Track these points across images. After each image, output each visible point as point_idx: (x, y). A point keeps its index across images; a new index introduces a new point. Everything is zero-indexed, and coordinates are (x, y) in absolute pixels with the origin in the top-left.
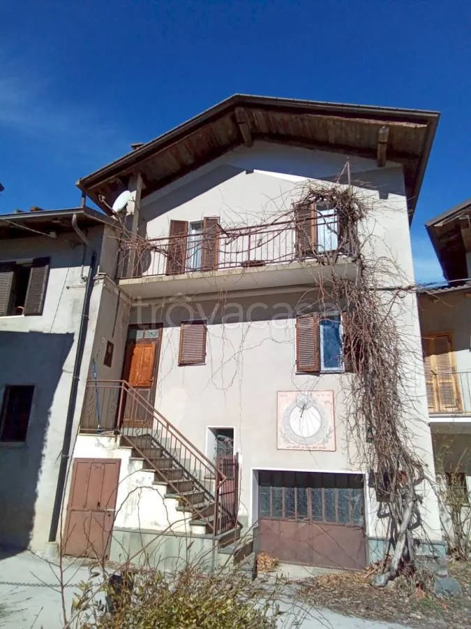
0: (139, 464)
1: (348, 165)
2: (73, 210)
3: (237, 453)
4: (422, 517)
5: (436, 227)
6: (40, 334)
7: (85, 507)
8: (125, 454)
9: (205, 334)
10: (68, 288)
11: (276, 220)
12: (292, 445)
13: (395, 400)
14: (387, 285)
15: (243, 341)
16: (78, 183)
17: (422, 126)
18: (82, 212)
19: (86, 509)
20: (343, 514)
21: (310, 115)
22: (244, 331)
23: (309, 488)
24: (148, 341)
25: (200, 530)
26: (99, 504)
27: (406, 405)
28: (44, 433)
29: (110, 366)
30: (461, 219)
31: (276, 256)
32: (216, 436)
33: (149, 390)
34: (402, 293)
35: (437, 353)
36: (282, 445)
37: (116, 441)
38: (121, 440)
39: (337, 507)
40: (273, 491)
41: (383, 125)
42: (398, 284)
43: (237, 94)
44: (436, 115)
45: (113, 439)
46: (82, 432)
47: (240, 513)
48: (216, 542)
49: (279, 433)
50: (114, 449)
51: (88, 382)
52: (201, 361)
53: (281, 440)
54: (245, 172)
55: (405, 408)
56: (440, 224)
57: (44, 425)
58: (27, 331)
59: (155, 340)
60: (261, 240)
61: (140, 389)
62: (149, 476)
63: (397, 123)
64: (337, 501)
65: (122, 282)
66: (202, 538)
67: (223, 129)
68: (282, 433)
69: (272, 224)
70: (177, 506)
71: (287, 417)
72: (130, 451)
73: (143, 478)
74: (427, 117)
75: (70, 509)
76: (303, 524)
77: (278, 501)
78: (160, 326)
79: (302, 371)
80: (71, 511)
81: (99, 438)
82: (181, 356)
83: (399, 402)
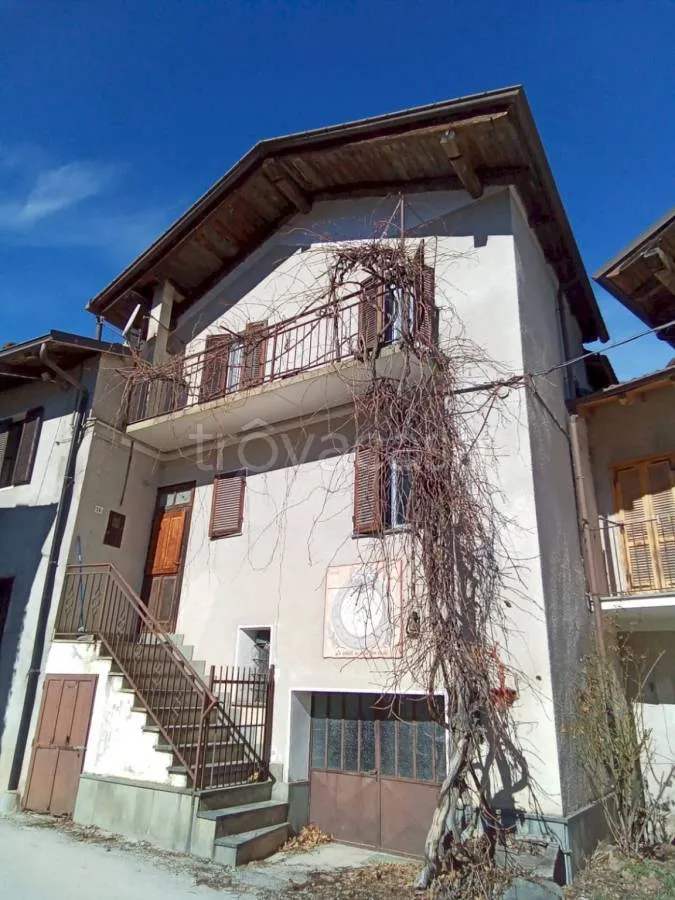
0: (118, 682)
1: (401, 203)
2: (41, 338)
3: (273, 666)
4: (531, 771)
5: (610, 279)
6: (26, 508)
7: (52, 742)
8: (103, 667)
9: (243, 490)
10: (58, 443)
11: (307, 308)
12: (342, 651)
13: (490, 567)
14: (481, 382)
15: (287, 495)
16: (88, 306)
17: (499, 115)
18: (50, 339)
19: (53, 746)
20: (423, 764)
21: (352, 144)
22: (290, 480)
23: (378, 721)
24: (177, 509)
25: (180, 781)
26: (68, 739)
27: (507, 575)
28: (18, 640)
29: (118, 546)
30: (645, 256)
31: (313, 358)
32: (255, 641)
33: (175, 577)
34: (504, 390)
35: (652, 492)
36: (330, 651)
37: (95, 649)
38: (101, 648)
39: (415, 752)
40: (330, 726)
41: (444, 131)
42: (493, 377)
43: (260, 142)
44: (516, 92)
45: (92, 646)
46: (57, 637)
47: (273, 759)
48: (197, 799)
49: (326, 632)
50: (92, 661)
51: (69, 569)
52: (236, 531)
53: (328, 643)
54: (300, 251)
55: (505, 580)
56: (615, 272)
57: (18, 628)
58: (13, 506)
59: (185, 505)
60: (288, 341)
61: (166, 578)
62: (129, 698)
63: (464, 122)
64: (415, 742)
65: (130, 429)
66: (181, 792)
67: (260, 195)
68: (330, 631)
69: (302, 315)
70: (157, 743)
71: (338, 606)
72: (110, 662)
73: (121, 703)
74: (505, 98)
75: (37, 745)
76: (368, 780)
77: (334, 742)
78: (190, 486)
79: (362, 532)
80: (37, 748)
81: (76, 645)
82: (212, 526)
83: (497, 569)
